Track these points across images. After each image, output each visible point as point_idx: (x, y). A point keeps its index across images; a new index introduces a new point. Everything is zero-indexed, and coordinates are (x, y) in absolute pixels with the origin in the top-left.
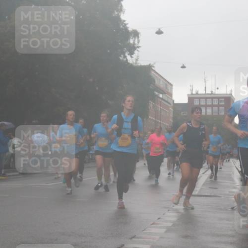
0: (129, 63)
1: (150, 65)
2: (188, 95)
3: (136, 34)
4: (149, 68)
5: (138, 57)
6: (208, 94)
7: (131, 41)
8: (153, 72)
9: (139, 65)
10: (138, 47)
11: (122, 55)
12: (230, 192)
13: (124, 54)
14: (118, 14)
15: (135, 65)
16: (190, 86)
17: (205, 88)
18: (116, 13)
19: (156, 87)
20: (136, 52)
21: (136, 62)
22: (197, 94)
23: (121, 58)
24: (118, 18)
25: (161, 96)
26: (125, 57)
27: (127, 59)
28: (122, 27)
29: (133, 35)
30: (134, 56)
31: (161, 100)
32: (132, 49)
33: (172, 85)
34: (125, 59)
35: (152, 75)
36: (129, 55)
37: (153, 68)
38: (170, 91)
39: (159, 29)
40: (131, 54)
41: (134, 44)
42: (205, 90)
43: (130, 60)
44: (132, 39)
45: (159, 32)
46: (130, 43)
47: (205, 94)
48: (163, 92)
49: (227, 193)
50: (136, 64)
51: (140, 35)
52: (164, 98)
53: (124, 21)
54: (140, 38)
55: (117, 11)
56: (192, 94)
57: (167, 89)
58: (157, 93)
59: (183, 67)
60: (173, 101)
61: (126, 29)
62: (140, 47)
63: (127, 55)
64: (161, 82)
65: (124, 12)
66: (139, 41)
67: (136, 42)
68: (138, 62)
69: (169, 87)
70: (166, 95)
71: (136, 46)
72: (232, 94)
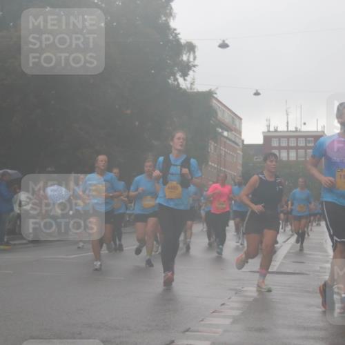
0: (181, 89)
1: (210, 90)
2: (263, 133)
3: (191, 47)
4: (209, 95)
5: (194, 79)
6: (291, 131)
7: (185, 58)
8: (214, 101)
9: (195, 90)
10: (194, 66)
11: (172, 77)
12: (321, 268)
13: (175, 76)
14: (167, 20)
15: (189, 91)
16: (267, 120)
17: (288, 123)
18: (164, 19)
19: (219, 121)
20: (191, 73)
21: (191, 86)
22: (276, 131)
23: (170, 81)
24: (167, 25)
25: (225, 134)
26: (176, 80)
27: (178, 83)
28: (171, 38)
29: (186, 49)
30: (189, 78)
31: (225, 140)
32: (186, 69)
33: (241, 119)
34: (176, 83)
35: (214, 104)
36: (181, 76)
37: (215, 95)
38: (238, 127)
39: (224, 41)
40: (185, 75)
41: (189, 61)
42: (288, 127)
43: (183, 83)
44: (186, 54)
45: (224, 45)
46: (182, 60)
47: (288, 131)
48: (228, 129)
49: (318, 268)
50: (191, 89)
51: (196, 50)
52: (229, 137)
53: (175, 30)
54: (197, 54)
55: (165, 16)
56: (269, 131)
57: (234, 125)
58: (220, 130)
59: (257, 94)
60: (243, 141)
61: (178, 41)
62: (197, 66)
63: (178, 76)
64: (226, 115)
65: (175, 16)
66: (195, 58)
67: (191, 59)
68: (194, 87)
69: (237, 122)
70: (233, 132)
71: (191, 64)
72: (324, 132)
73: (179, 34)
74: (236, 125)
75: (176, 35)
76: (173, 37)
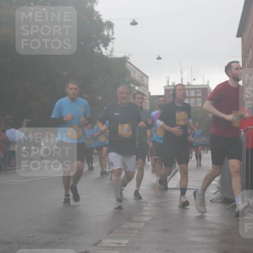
0: (103, 55)
1: (125, 56)
2: (164, 87)
3: (110, 25)
4: (124, 60)
5: (112, 49)
7: (106, 33)
8: (128, 64)
9: (114, 57)
10: (113, 39)
11: (96, 47)
13: (98, 45)
14: (91, 5)
15: (109, 57)
16: (167, 78)
17: (182, 79)
18: (90, 4)
19: (132, 79)
20: (110, 44)
21: (111, 54)
22: (173, 85)
23: (95, 50)
24: (92, 9)
25: (137, 88)
26: (99, 49)
27: (101, 52)
28: (95, 18)
29: (107, 26)
30: (109, 48)
32: (106, 41)
33: (148, 77)
34: (100, 51)
35: (127, 67)
36: (103, 47)
37: (128, 60)
38: (146, 83)
39: (134, 20)
40: (106, 45)
41: (108, 35)
42: (182, 82)
43: (105, 52)
44: (106, 30)
46: (104, 34)
48: (139, 84)
50: (111, 55)
51: (114, 27)
52: (140, 90)
53: (98, 12)
54: (114, 30)
55: (90, 3)
56: (168, 86)
58: (132, 86)
59: (159, 58)
60: (150, 93)
61: (100, 20)
63: (101, 46)
64: (137, 75)
65: (98, 3)
66: (113, 33)
67: (111, 34)
68: (113, 54)
69: (145, 79)
70: (142, 87)
71: (110, 37)
72: (208, 85)
73: (101, 15)
74: (144, 82)
75: (99, 16)
76: (97, 18)
